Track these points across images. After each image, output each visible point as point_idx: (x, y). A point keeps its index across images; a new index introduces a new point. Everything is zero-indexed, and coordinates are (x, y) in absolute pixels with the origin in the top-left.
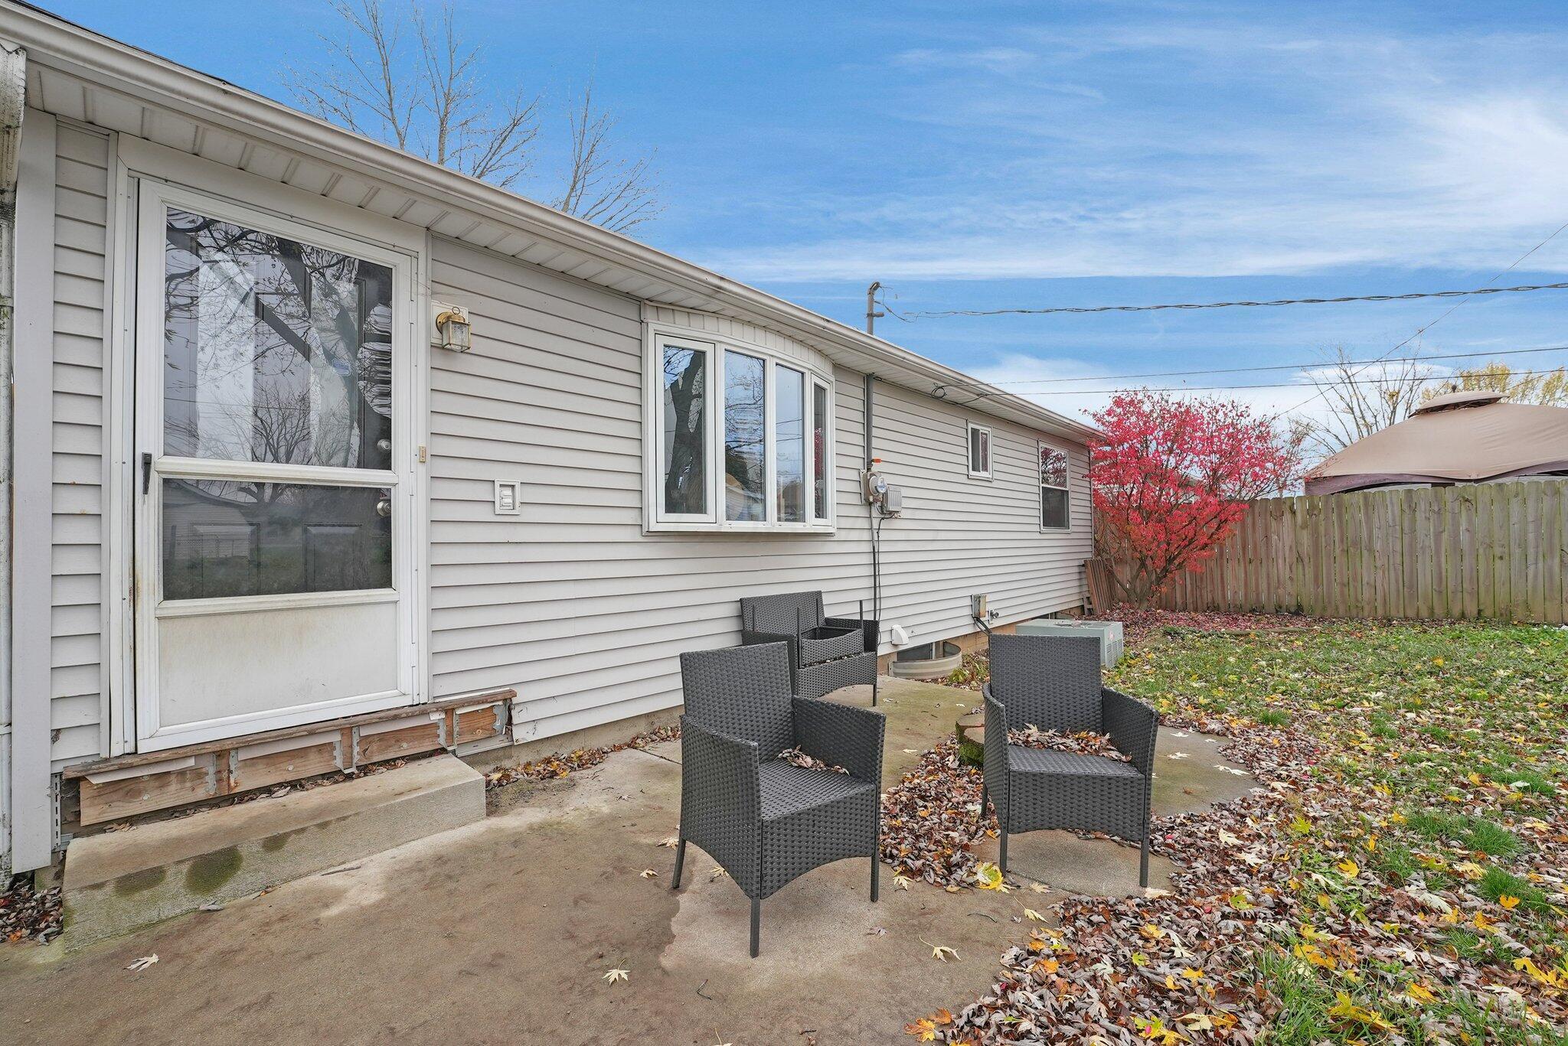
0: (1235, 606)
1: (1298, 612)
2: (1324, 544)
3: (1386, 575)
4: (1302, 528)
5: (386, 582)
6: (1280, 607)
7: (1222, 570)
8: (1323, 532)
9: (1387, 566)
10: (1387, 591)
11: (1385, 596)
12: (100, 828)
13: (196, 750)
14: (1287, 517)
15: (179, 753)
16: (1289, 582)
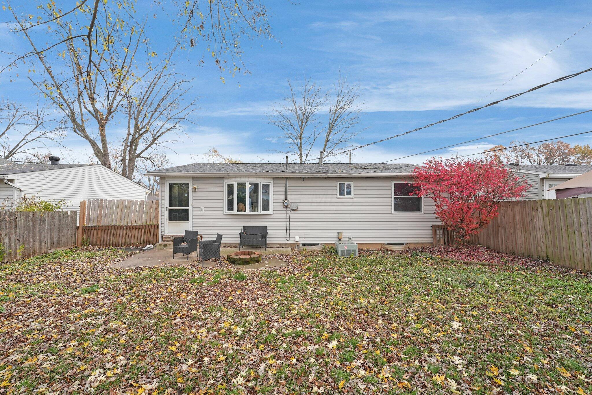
0: (521, 253)
1: (547, 261)
2: (556, 226)
3: (589, 247)
4: (546, 217)
5: (188, 220)
6: (539, 257)
7: (515, 235)
8: (556, 220)
9: (588, 241)
10: (589, 256)
11: (588, 257)
12: (164, 241)
13: (170, 236)
14: (540, 210)
15: (169, 236)
16: (542, 244)
